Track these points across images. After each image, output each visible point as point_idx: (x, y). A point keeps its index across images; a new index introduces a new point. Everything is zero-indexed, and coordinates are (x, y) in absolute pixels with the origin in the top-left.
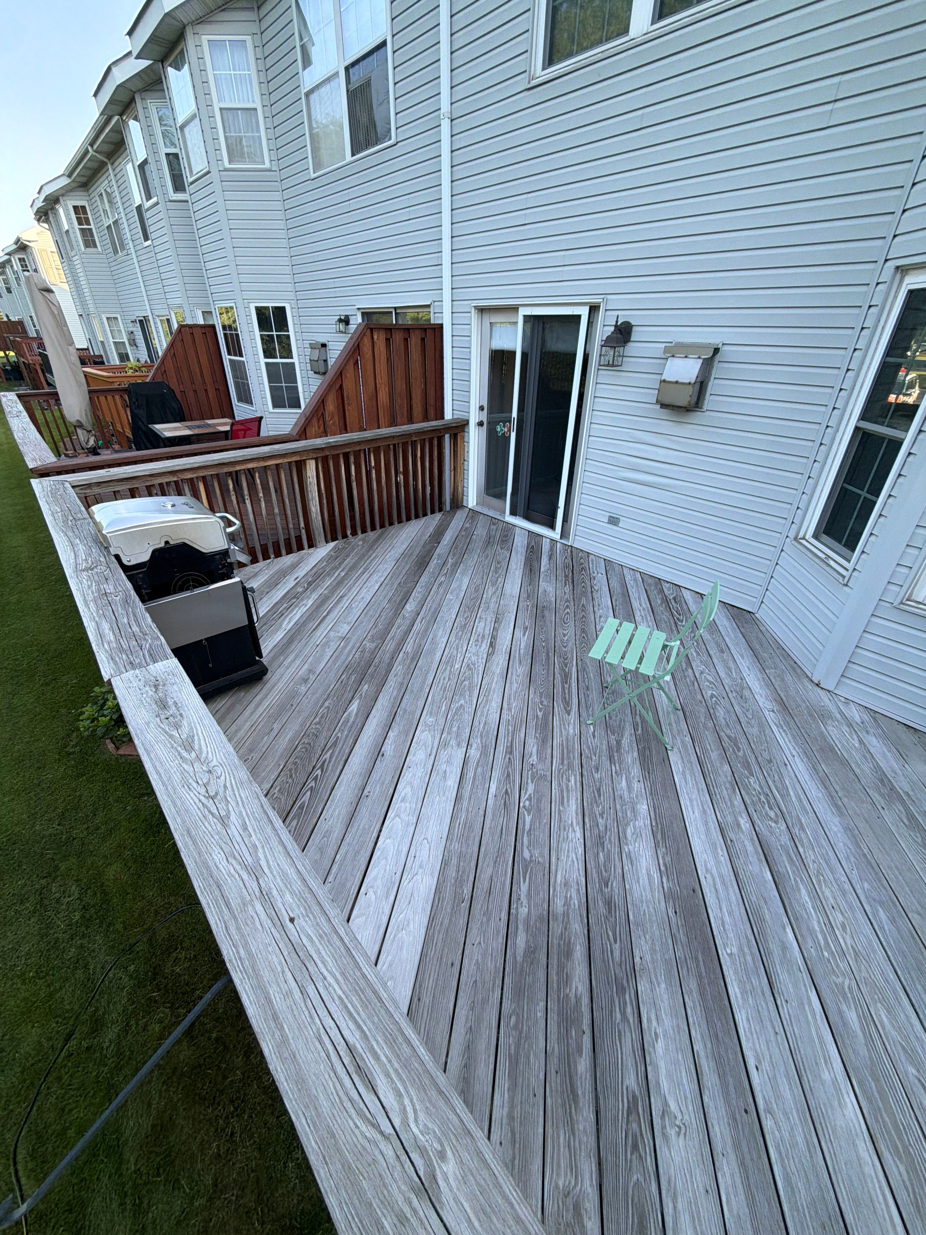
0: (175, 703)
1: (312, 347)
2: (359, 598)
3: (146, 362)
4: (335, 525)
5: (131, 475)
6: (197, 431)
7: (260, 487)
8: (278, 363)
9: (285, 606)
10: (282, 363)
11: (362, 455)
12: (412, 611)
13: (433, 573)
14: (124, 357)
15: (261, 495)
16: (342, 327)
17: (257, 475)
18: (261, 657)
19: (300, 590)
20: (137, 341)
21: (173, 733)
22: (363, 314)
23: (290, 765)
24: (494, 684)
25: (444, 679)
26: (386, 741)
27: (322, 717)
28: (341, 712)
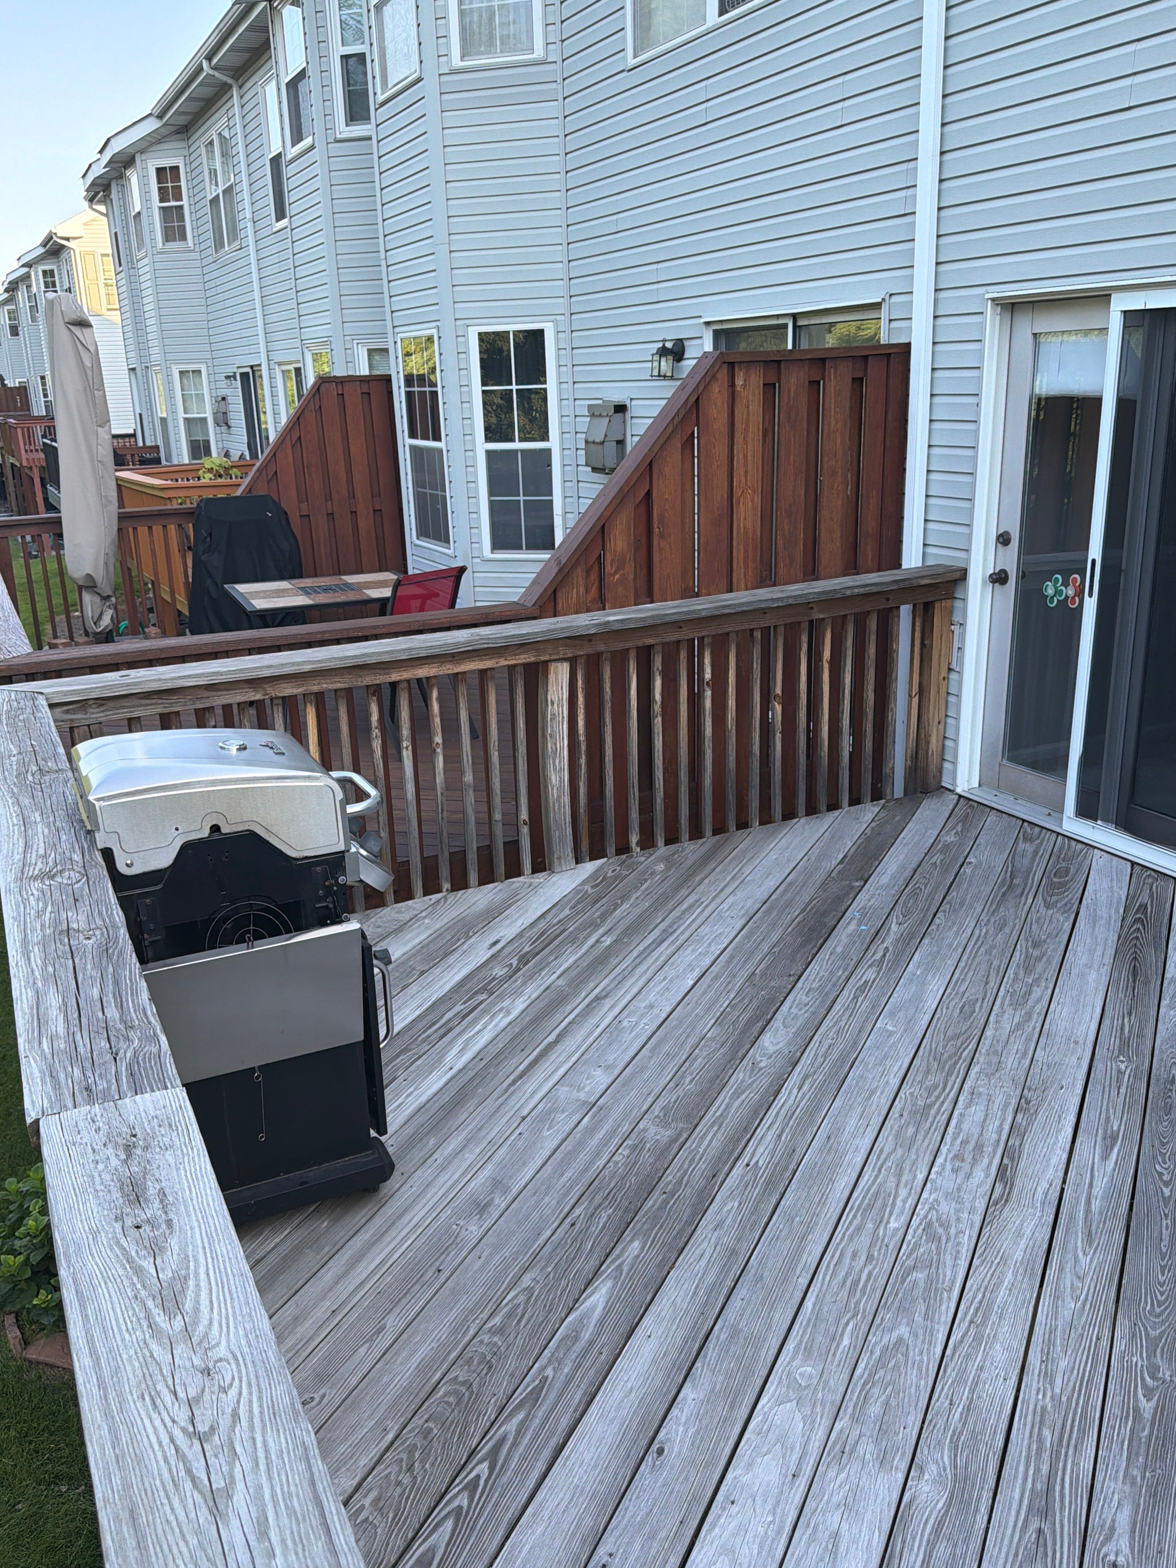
0: (162, 1193)
1: (594, 413)
2: (641, 1004)
3: (242, 457)
4: (602, 820)
5: (170, 685)
6: (322, 599)
7: (437, 720)
8: (515, 452)
9: (458, 1008)
10: (523, 451)
11: (683, 655)
12: (778, 1052)
13: (844, 956)
14: (199, 449)
15: (438, 739)
16: (666, 365)
17: (435, 694)
18: (382, 1130)
19: (499, 971)
20: (231, 415)
21: (145, 1264)
22: (716, 333)
23: (411, 1437)
24: (1003, 1292)
25: (855, 1255)
26: (674, 1412)
27: (510, 1315)
28: (560, 1311)
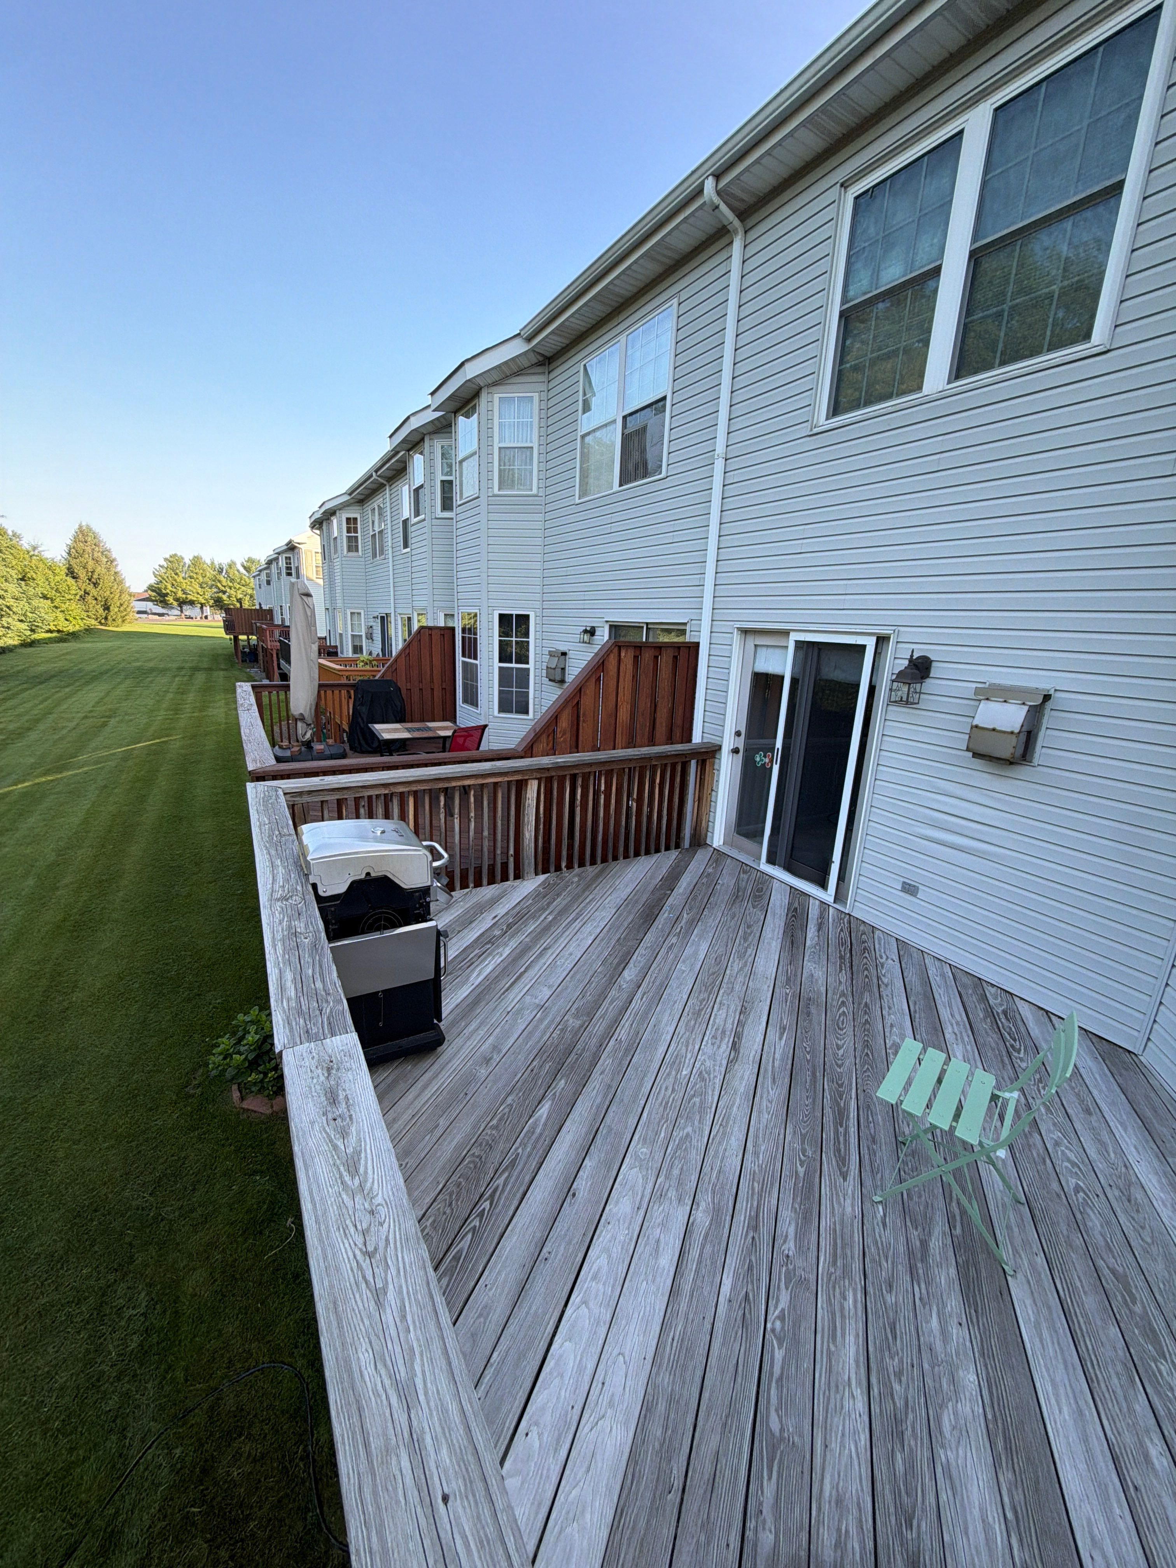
1: (551, 654)
2: (566, 953)
3: (378, 657)
4: (549, 854)
5: (344, 786)
6: (416, 735)
7: (473, 805)
8: (512, 668)
9: (477, 951)
10: (516, 668)
11: (592, 778)
12: (632, 980)
13: (662, 930)
14: (358, 650)
15: (472, 814)
16: (587, 637)
17: (472, 793)
18: (440, 1019)
19: (497, 932)
20: (374, 635)
22: (611, 627)
23: (451, 1186)
24: (735, 1109)
25: (666, 1088)
26: (581, 1173)
27: (501, 1119)
28: (526, 1118)
